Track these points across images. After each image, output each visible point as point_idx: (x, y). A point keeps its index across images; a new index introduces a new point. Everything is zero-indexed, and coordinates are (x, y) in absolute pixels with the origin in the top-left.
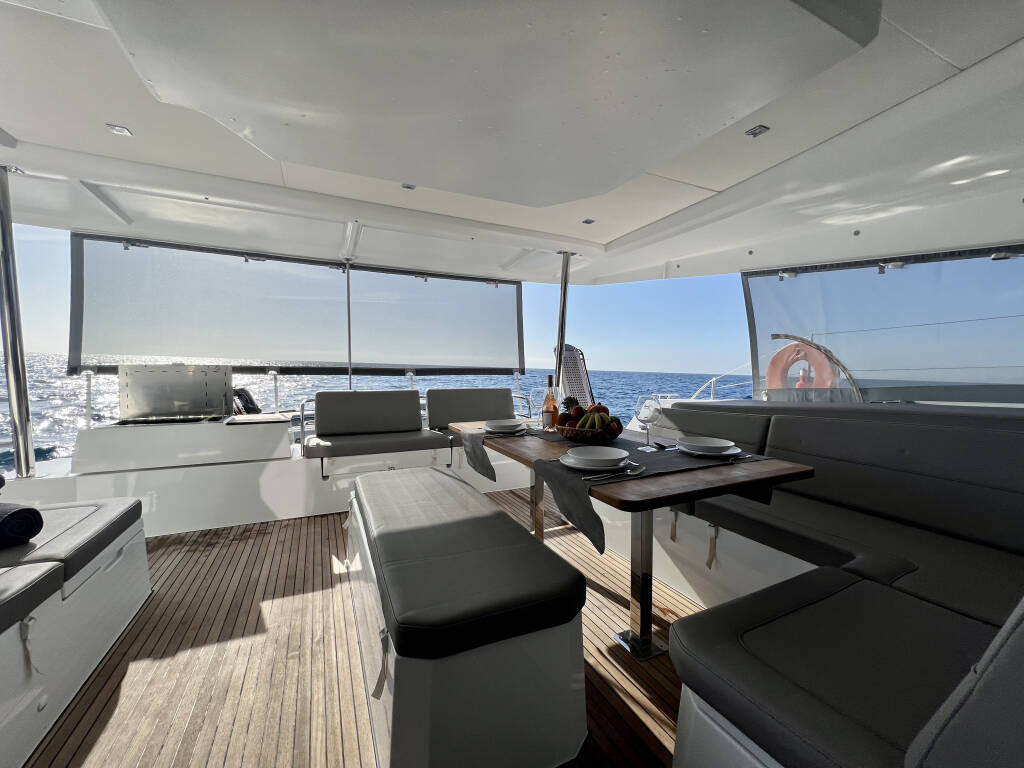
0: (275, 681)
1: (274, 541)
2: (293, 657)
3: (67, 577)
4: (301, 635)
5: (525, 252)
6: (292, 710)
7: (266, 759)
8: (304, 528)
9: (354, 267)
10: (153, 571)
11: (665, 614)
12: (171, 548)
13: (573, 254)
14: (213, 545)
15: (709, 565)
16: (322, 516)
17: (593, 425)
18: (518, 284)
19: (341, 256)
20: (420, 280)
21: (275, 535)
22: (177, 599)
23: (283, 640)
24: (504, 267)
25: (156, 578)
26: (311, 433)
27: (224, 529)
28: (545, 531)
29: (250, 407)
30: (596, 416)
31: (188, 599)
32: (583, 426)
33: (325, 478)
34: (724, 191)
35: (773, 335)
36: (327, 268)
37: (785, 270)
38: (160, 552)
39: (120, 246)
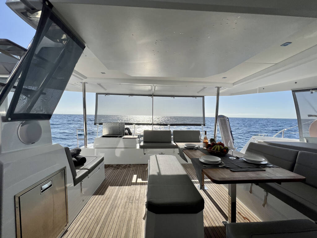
0: (126, 208)
1: (131, 170)
2: (130, 202)
3: (89, 173)
4: (133, 197)
5: (204, 88)
6: (128, 216)
7: (121, 226)
8: (139, 167)
9: (154, 96)
10: (106, 173)
11: (245, 219)
12: (110, 168)
13: (221, 87)
14: (118, 168)
15: (264, 205)
16: (143, 164)
17: (217, 150)
18: (203, 97)
19: (151, 93)
20: (172, 98)
21: (132, 168)
22: (110, 181)
23: (129, 197)
24: (198, 92)
25: (106, 175)
26: (142, 141)
27: (121, 164)
28: (205, 180)
29: (130, 134)
30: (219, 146)
31: (112, 182)
32: (214, 149)
33: (145, 154)
34: (278, 63)
35: (308, 115)
36: (148, 97)
37: (313, 89)
38: (108, 168)
39: (104, 95)
